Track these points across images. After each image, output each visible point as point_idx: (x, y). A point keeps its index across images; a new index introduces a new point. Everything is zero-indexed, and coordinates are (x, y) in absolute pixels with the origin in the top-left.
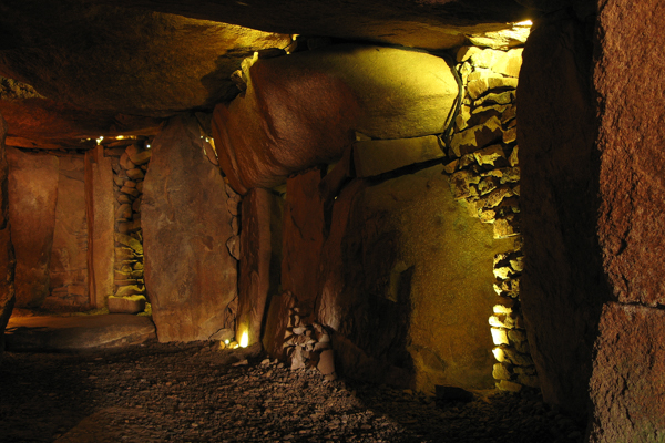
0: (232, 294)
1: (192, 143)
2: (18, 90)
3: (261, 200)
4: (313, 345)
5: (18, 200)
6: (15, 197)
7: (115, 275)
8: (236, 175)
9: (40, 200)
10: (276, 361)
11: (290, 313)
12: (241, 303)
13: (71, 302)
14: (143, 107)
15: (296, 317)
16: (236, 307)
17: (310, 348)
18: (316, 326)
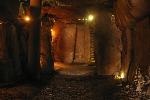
0: (120, 61)
1: (108, 17)
2: (59, 4)
3: (128, 32)
4: (145, 83)
5: (66, 36)
6: (65, 35)
7: (90, 55)
8: (120, 25)
9: (71, 36)
10: (131, 86)
11: (137, 70)
12: (122, 64)
13: (81, 62)
14: (89, 3)
15: (139, 72)
16: (121, 65)
17: (144, 84)
18: (146, 76)
